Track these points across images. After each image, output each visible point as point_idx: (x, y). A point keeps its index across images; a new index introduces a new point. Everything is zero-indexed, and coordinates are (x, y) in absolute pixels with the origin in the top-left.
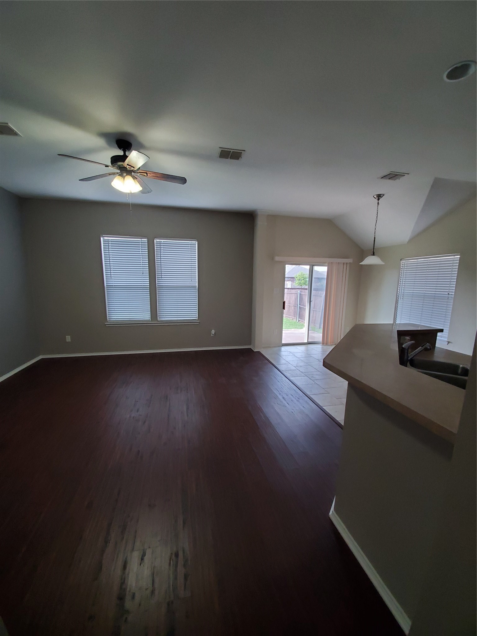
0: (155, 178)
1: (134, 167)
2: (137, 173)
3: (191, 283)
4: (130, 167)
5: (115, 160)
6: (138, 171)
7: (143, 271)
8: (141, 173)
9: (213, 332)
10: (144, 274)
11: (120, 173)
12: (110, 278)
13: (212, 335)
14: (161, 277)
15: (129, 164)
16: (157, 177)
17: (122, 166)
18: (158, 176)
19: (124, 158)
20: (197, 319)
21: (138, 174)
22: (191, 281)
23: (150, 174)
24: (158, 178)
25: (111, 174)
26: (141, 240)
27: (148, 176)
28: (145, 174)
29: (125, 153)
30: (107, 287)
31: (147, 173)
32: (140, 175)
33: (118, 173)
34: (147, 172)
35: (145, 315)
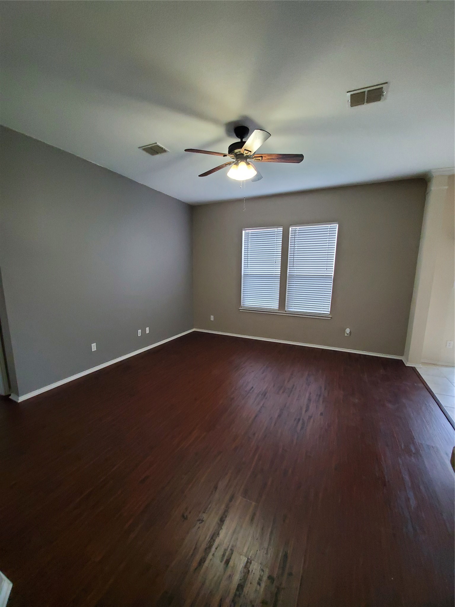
0: (270, 160)
1: (251, 152)
2: (253, 158)
3: (326, 272)
4: (247, 152)
5: (232, 148)
6: (254, 156)
7: (276, 260)
8: (256, 158)
9: (348, 331)
10: (276, 263)
11: (236, 162)
12: (247, 267)
13: (346, 335)
14: (293, 266)
15: (247, 149)
16: (272, 159)
17: (240, 153)
18: (273, 157)
19: (241, 145)
20: (329, 313)
21: (253, 160)
22: (326, 270)
23: (265, 157)
24: (273, 161)
25: (227, 164)
26: (276, 229)
27: (262, 160)
28: (260, 158)
29: (242, 140)
30: (243, 276)
31: (262, 157)
32: (255, 160)
33: (234, 162)
34: (263, 155)
35: (274, 305)
